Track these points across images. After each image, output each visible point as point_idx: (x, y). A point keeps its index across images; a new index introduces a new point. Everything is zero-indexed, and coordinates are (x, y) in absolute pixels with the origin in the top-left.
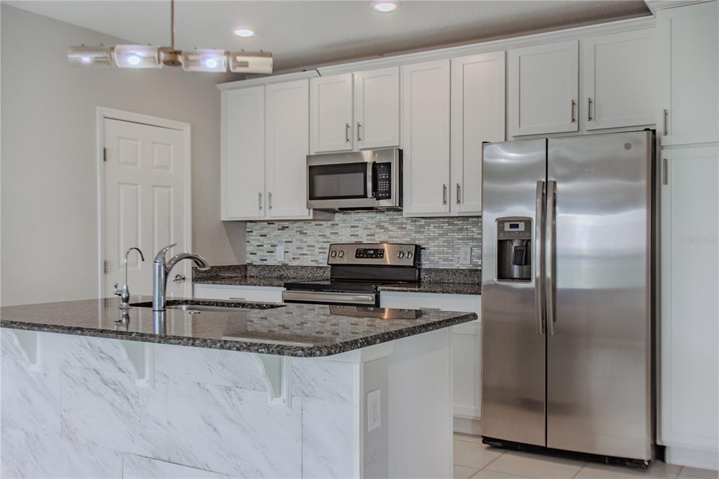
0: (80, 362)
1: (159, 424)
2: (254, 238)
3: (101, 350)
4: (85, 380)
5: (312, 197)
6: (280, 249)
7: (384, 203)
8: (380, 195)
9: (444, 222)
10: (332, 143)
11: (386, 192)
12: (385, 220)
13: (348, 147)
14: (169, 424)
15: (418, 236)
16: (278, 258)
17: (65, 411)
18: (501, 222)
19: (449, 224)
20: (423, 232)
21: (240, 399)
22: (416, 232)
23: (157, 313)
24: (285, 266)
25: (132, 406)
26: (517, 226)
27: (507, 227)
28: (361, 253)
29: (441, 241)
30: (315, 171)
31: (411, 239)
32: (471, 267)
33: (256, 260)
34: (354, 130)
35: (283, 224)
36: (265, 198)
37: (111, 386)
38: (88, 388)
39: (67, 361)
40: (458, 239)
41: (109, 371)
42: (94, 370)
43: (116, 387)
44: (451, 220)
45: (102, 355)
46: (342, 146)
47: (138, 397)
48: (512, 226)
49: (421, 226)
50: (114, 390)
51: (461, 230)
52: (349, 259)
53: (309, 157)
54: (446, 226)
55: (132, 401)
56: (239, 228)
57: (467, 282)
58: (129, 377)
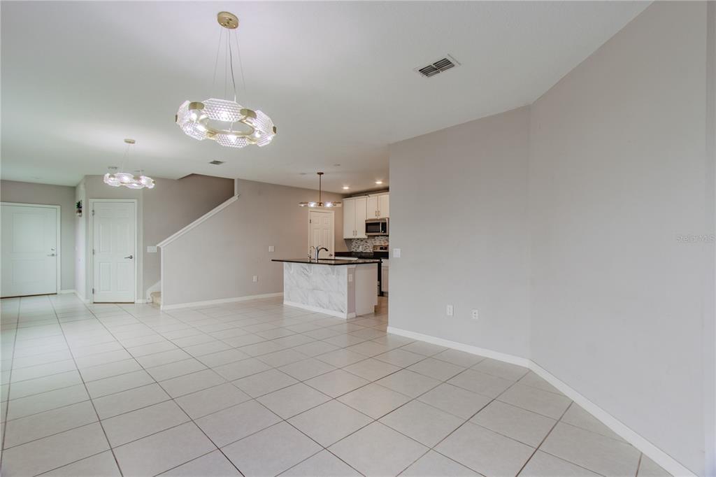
2: (354, 244)
5: (367, 231)
6: (361, 247)
7: (385, 234)
8: (383, 231)
10: (372, 216)
11: (385, 231)
13: (376, 217)
16: (360, 250)
24: (362, 252)
28: (381, 248)
30: (367, 225)
33: (354, 250)
34: (378, 213)
35: (361, 240)
36: (355, 232)
46: (374, 217)
52: (379, 250)
53: (366, 221)
56: (349, 241)
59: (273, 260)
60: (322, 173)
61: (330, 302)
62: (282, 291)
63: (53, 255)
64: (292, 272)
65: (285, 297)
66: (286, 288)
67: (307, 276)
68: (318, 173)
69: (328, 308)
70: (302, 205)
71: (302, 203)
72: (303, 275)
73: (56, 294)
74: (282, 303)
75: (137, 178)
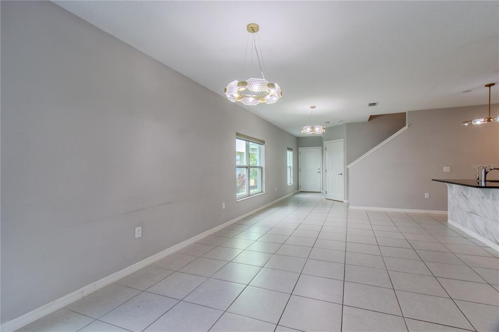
59: (433, 180)
60: (493, 84)
61: (486, 230)
62: (447, 210)
63: (319, 172)
64: (453, 192)
65: (449, 216)
66: (450, 207)
67: (466, 198)
68: (486, 86)
69: (483, 235)
70: (466, 124)
71: (466, 122)
72: (462, 196)
73: (320, 192)
74: (447, 221)
75: (313, 128)
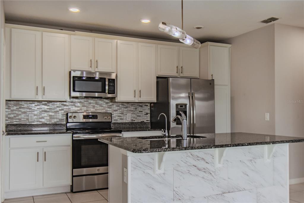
0: (186, 163)
1: (225, 180)
3: (198, 156)
4: (189, 171)
6: (31, 116)
8: (110, 92)
9: (120, 104)
11: (112, 91)
12: (94, 102)
14: (229, 178)
15: (109, 109)
17: (176, 188)
18: (177, 105)
19: (122, 105)
20: (111, 108)
21: (255, 163)
22: (108, 108)
23: (185, 140)
25: (213, 176)
26: (182, 106)
27: (179, 107)
28: (86, 117)
29: (118, 112)
31: (106, 111)
32: (131, 121)
37: (202, 170)
38: (191, 174)
39: (178, 165)
40: (126, 111)
41: (201, 164)
42: (194, 165)
43: (205, 170)
44: (123, 103)
45: (198, 158)
47: (215, 172)
48: (181, 106)
49: (110, 105)
50: (204, 172)
51: (127, 107)
54: (120, 105)
55: (213, 174)
57: (130, 127)
58: (211, 165)
